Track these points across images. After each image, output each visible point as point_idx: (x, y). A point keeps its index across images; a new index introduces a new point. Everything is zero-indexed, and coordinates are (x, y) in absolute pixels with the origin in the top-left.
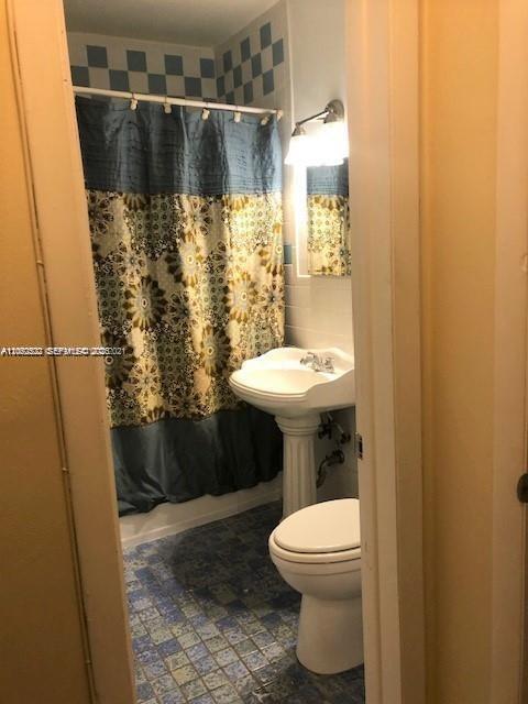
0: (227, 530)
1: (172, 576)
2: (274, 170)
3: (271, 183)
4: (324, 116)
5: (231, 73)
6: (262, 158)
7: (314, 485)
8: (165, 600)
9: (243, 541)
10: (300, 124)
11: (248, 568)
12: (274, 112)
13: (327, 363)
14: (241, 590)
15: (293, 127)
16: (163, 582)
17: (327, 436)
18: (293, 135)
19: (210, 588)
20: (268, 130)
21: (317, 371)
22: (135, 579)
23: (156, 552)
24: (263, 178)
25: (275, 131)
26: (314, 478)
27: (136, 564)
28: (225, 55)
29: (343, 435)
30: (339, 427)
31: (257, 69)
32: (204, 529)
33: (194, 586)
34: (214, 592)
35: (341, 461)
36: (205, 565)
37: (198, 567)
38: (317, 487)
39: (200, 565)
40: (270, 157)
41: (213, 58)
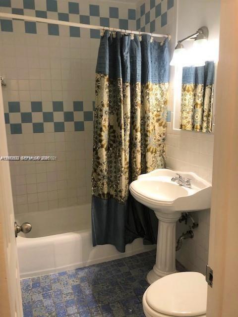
0: (124, 265)
1: (91, 292)
2: (165, 70)
3: (163, 78)
4: (195, 36)
5: (144, 16)
6: (159, 63)
7: (174, 249)
8: (85, 309)
9: (133, 275)
10: (180, 42)
11: (133, 294)
12: (167, 36)
13: (187, 182)
14: (128, 309)
15: (176, 44)
16: (86, 296)
17: (184, 221)
18: (176, 48)
19: (111, 305)
20: (163, 48)
21: (181, 185)
22: (71, 291)
23: (85, 275)
24: (159, 74)
25: (166, 49)
26: (175, 245)
27: (73, 281)
28: (141, 7)
29: (194, 224)
30: (192, 219)
31: (158, 13)
32: (113, 263)
33: (102, 302)
34: (112, 308)
35: (192, 237)
36: (110, 287)
37: (106, 288)
38: (176, 250)
39: (107, 287)
40: (163, 63)
41: (135, 8)
